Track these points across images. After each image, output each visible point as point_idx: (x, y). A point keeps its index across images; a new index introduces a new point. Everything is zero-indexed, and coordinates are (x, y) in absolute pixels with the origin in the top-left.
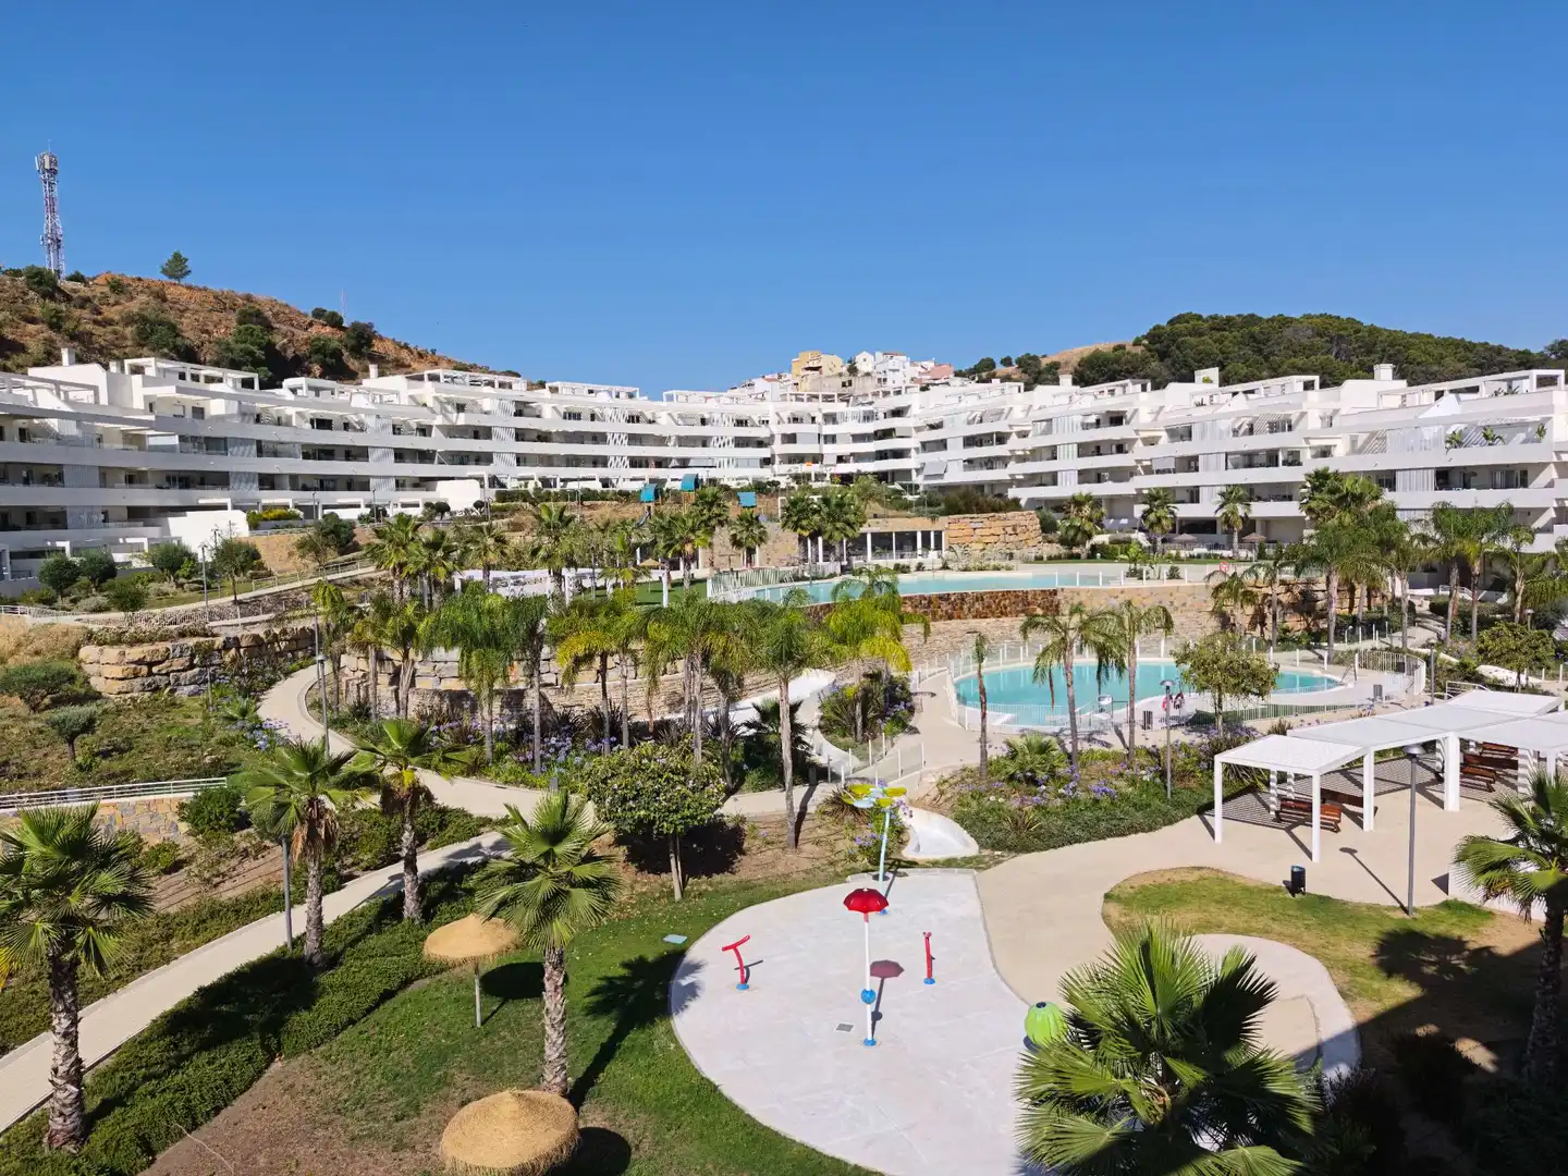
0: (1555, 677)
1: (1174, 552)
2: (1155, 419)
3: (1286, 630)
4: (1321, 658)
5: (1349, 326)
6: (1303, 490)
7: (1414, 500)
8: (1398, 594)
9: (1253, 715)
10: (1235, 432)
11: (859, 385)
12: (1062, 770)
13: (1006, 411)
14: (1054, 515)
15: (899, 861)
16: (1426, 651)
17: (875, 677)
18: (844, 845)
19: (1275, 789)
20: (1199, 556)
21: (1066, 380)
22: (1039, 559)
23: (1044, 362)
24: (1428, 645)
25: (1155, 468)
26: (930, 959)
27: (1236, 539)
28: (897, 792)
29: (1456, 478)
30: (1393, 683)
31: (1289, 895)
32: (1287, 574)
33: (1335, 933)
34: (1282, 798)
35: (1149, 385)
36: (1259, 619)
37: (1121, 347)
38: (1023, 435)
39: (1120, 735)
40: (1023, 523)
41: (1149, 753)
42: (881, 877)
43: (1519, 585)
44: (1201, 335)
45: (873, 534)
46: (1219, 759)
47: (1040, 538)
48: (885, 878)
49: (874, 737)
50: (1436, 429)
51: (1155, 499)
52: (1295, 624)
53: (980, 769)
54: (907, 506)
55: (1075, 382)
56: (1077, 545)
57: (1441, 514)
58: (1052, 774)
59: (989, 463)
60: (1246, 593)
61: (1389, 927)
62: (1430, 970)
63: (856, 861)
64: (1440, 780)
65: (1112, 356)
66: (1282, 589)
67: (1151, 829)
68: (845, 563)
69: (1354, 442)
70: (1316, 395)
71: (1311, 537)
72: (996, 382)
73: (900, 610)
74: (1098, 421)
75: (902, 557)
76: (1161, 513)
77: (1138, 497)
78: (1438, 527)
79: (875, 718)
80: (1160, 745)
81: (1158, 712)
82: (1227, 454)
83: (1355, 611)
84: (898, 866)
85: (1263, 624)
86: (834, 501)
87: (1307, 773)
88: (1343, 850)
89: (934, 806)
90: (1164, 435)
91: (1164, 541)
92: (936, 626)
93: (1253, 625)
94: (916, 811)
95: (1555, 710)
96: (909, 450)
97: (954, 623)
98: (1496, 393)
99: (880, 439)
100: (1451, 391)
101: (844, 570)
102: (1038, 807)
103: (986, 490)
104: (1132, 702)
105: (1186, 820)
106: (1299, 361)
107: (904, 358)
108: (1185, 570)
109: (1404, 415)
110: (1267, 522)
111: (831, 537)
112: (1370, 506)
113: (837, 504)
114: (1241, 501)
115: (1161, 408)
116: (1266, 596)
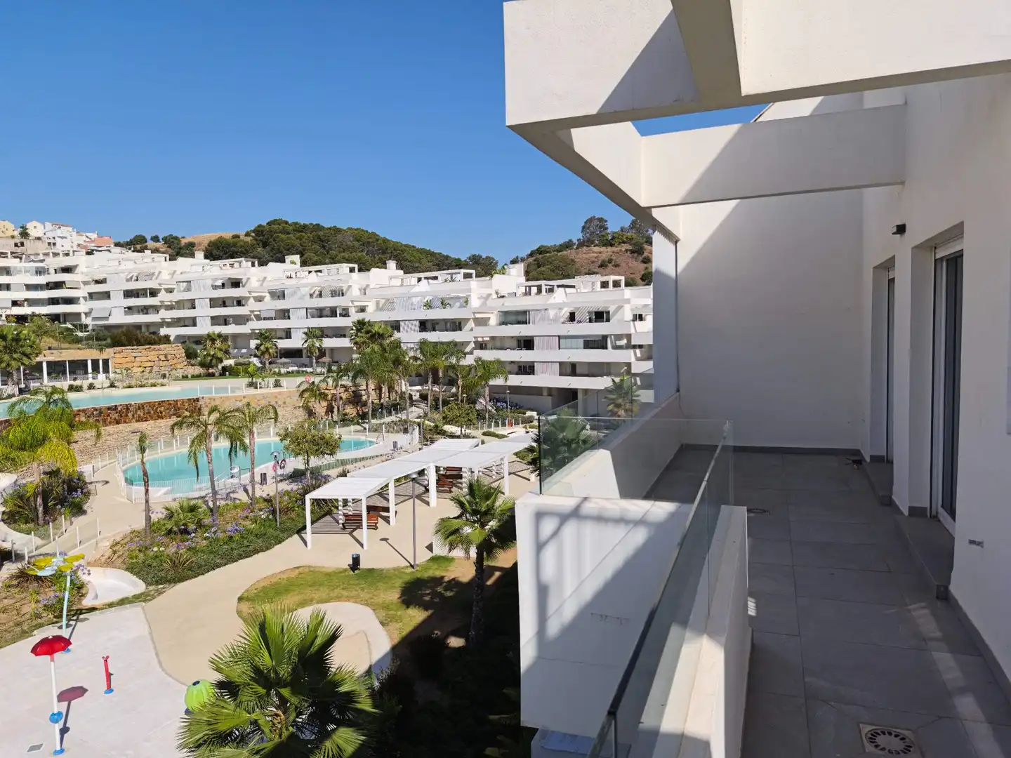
0: (477, 428)
1: (277, 370)
2: (262, 285)
3: (345, 415)
4: (365, 429)
5: (373, 236)
6: (352, 332)
7: (409, 337)
8: (404, 389)
9: (328, 467)
10: (311, 295)
11: (30, 246)
12: (207, 521)
13: (156, 274)
14: (195, 347)
15: (81, 610)
16: (418, 420)
17: (53, 474)
18: (29, 608)
19: (341, 510)
20: (293, 372)
21: (200, 255)
22: (185, 377)
23: (184, 241)
24: (419, 417)
25: (262, 316)
26: (109, 675)
27: (314, 361)
28: (77, 558)
29: (429, 325)
30: (402, 439)
31: (352, 573)
32: (346, 381)
33: (377, 589)
34: (346, 515)
35: (256, 263)
36: (330, 410)
37: (237, 236)
38: (170, 291)
39: (246, 491)
40: (173, 352)
41: (265, 500)
42: (64, 627)
43: (460, 382)
44: (288, 233)
45: (48, 363)
46: (308, 497)
47: (186, 363)
48: (68, 626)
49: (55, 520)
50: (418, 299)
51: (264, 336)
52: (351, 411)
53: (145, 530)
54: (78, 340)
55: (206, 257)
56: (212, 367)
57: (423, 344)
58: (200, 525)
59: (145, 310)
60: (321, 394)
61: (407, 578)
62: (427, 598)
63: (41, 618)
64: (427, 490)
65: (231, 241)
66: (343, 390)
67: (267, 549)
68: (23, 386)
69: (378, 303)
70: (356, 275)
71: (357, 359)
72: (148, 252)
73: (71, 421)
74: (223, 285)
75: (75, 379)
76: (268, 345)
77: (253, 335)
78: (422, 352)
79: (55, 505)
80: (272, 494)
81: (270, 474)
82: (307, 309)
83: (382, 401)
84: (77, 614)
85: (332, 412)
86: (10, 337)
87: (359, 498)
88: (382, 540)
89: (109, 563)
90: (268, 295)
91: (270, 363)
92: (105, 430)
93: (327, 413)
94: (93, 570)
95: (477, 446)
96: (78, 298)
97: (121, 426)
98: (446, 281)
99: (51, 289)
100: (426, 278)
101: (21, 391)
102: (189, 549)
103: (143, 329)
104: (253, 468)
105: (290, 539)
106: (346, 255)
107: (71, 229)
108: (284, 381)
109: (403, 290)
110: (332, 350)
111: (8, 365)
112: (388, 341)
113: (13, 340)
114: (317, 337)
115: (265, 278)
116: (334, 395)
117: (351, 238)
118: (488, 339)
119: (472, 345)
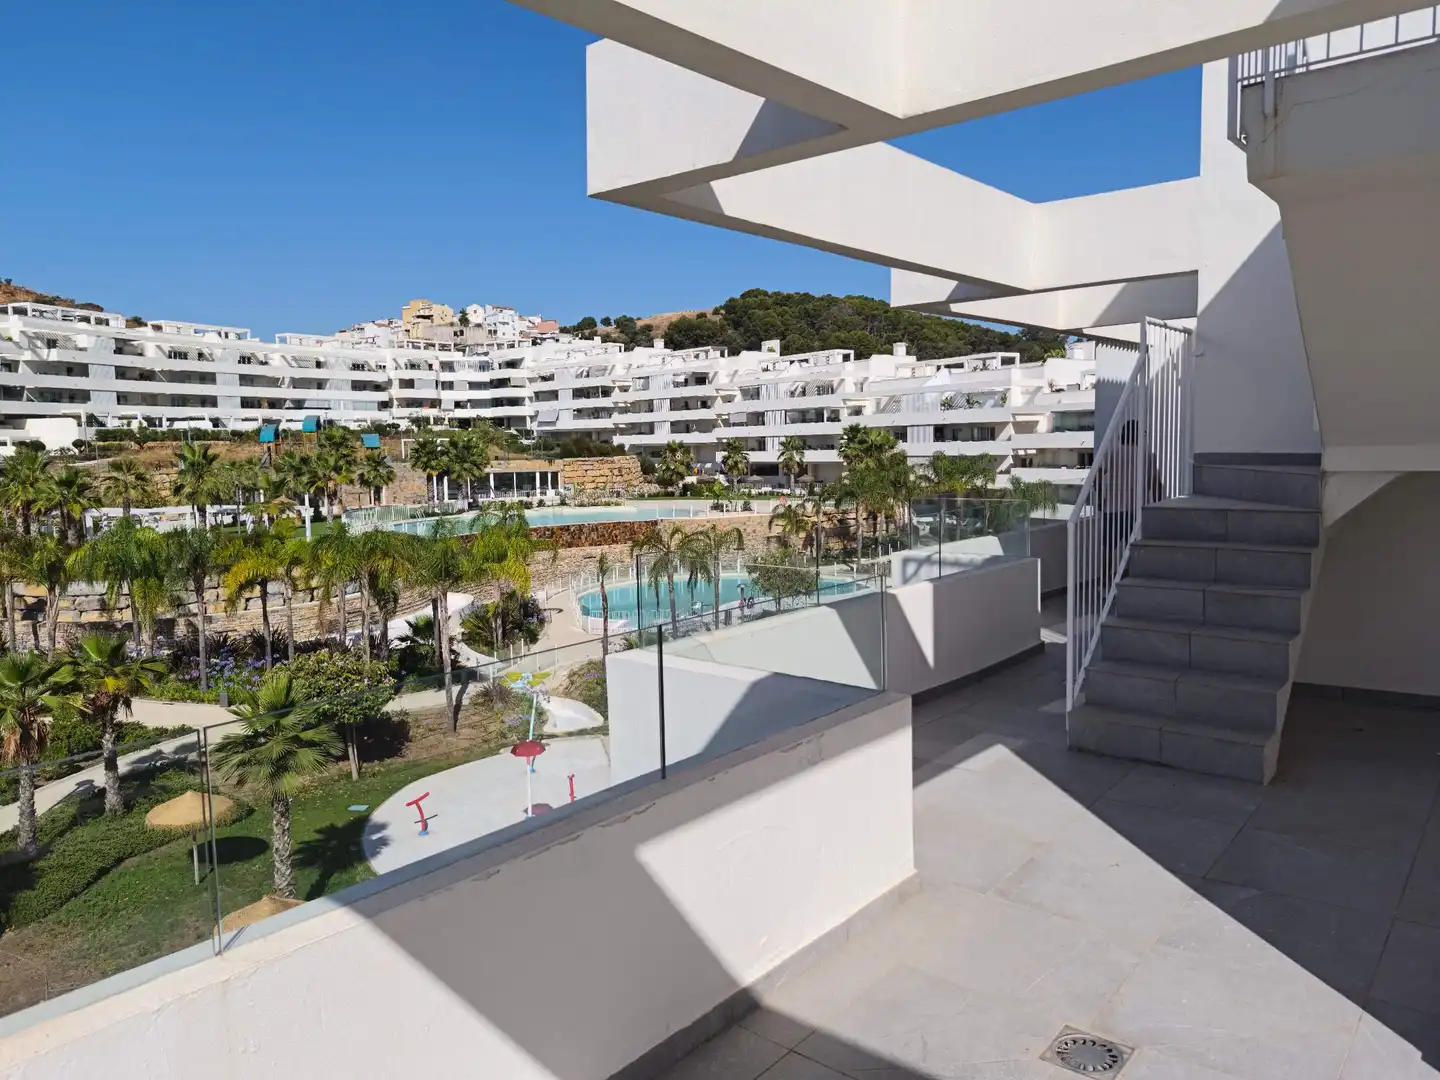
1: (747, 490)
2: (732, 381)
3: (828, 550)
4: (852, 568)
5: (880, 307)
6: (842, 441)
7: (919, 448)
8: (907, 520)
10: (792, 394)
11: (470, 335)
13: (609, 368)
14: (652, 459)
17: (510, 596)
20: (765, 493)
21: (659, 343)
22: (642, 497)
23: (640, 324)
25: (731, 421)
27: (793, 480)
29: (949, 433)
32: (830, 506)
35: (726, 352)
37: (703, 315)
38: (624, 389)
40: (627, 466)
44: (767, 308)
45: (495, 474)
47: (642, 479)
49: (513, 644)
50: (934, 395)
51: (733, 447)
52: (835, 545)
54: (524, 449)
55: (666, 346)
56: (672, 485)
57: (937, 460)
59: (596, 413)
60: (799, 521)
65: (695, 322)
66: (826, 518)
68: (471, 500)
69: (878, 404)
70: (851, 365)
71: (845, 478)
72: (598, 339)
74: (686, 380)
75: (523, 495)
76: (738, 458)
77: (719, 445)
78: (934, 470)
79: (513, 628)
82: (786, 411)
85: (811, 544)
86: (461, 444)
89: (567, 693)
90: (738, 394)
91: (739, 482)
92: (560, 552)
96: (523, 399)
97: (574, 549)
98: (975, 369)
99: (497, 387)
100: (947, 366)
101: (471, 506)
103: (594, 436)
106: (842, 335)
107: (511, 312)
108: (755, 504)
109: (912, 384)
110: (816, 466)
111: (459, 476)
112: (888, 454)
113: (464, 447)
114: (797, 449)
115: (736, 372)
116: (814, 524)
117: (850, 311)
118: (1034, 451)
119: (1010, 461)
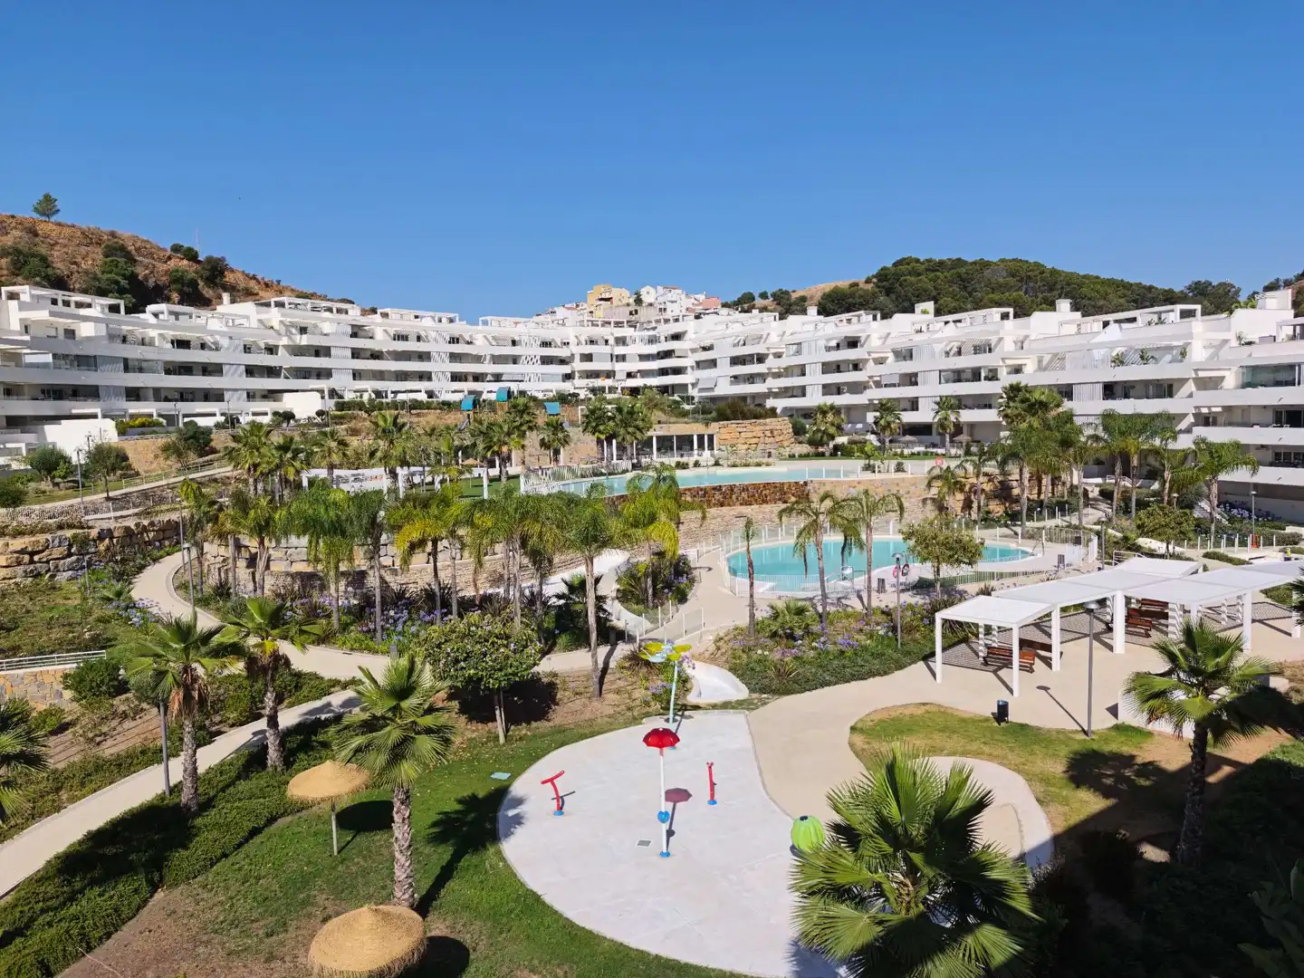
0: (1195, 546)
1: (899, 451)
2: (884, 343)
3: (988, 512)
4: (1016, 534)
5: (1035, 268)
6: (1001, 400)
7: (1087, 408)
8: (1075, 482)
9: (964, 580)
10: (947, 354)
11: (644, 314)
12: (816, 628)
13: (765, 336)
14: (803, 421)
15: (685, 705)
16: (1098, 527)
17: (661, 555)
18: (640, 694)
19: (982, 640)
20: (919, 454)
21: (812, 310)
22: (792, 457)
23: (794, 296)
24: (1098, 523)
25: (883, 383)
26: (712, 785)
27: (948, 440)
28: (684, 649)
29: (1118, 390)
30: (1072, 553)
31: (996, 724)
32: (991, 467)
33: (1032, 753)
34: (988, 647)
35: (879, 316)
36: (967, 505)
37: (856, 285)
38: (778, 356)
39: (860, 598)
40: (779, 427)
41: (883, 612)
42: (671, 720)
43: (1167, 475)
44: (919, 275)
45: (658, 437)
46: (939, 616)
47: (793, 440)
48: (674, 720)
49: (662, 604)
50: (1103, 351)
51: (885, 407)
52: (997, 508)
53: (749, 628)
54: (685, 414)
55: (819, 313)
56: (822, 446)
57: (1108, 417)
58: (807, 631)
59: (751, 378)
60: (956, 483)
61: (1076, 747)
62: (1108, 781)
63: (650, 706)
64: (1110, 630)
65: (848, 291)
66: (986, 479)
67: (886, 673)
68: (635, 461)
69: (1040, 361)
70: (1011, 323)
71: (1007, 439)
72: (755, 312)
73: (678, 499)
74: (838, 345)
75: (682, 456)
76: (890, 418)
77: (870, 406)
78: (1106, 429)
79: (663, 588)
80: (891, 606)
81: (890, 580)
82: (940, 371)
83: (1042, 497)
84: (683, 709)
85: (971, 508)
86: (625, 410)
87: (1008, 626)
88: (1039, 688)
89: (712, 659)
90: (891, 357)
91: (891, 442)
92: (713, 511)
93: (963, 509)
94: (698, 664)
95: (1196, 573)
96: (686, 368)
97: (725, 509)
98: (1150, 323)
99: (662, 358)
100: (1116, 321)
101: (634, 467)
102: (796, 658)
103: (749, 401)
104: (869, 572)
105: (913, 666)
106: (996, 297)
107: (679, 291)
108: (909, 465)
109: (1079, 341)
110: (974, 426)
111: (623, 439)
112: (1053, 413)
113: (628, 413)
114: (952, 409)
115: (889, 334)
116: (973, 486)
117: (1004, 273)
118: (1220, 409)
119: (1191, 419)
